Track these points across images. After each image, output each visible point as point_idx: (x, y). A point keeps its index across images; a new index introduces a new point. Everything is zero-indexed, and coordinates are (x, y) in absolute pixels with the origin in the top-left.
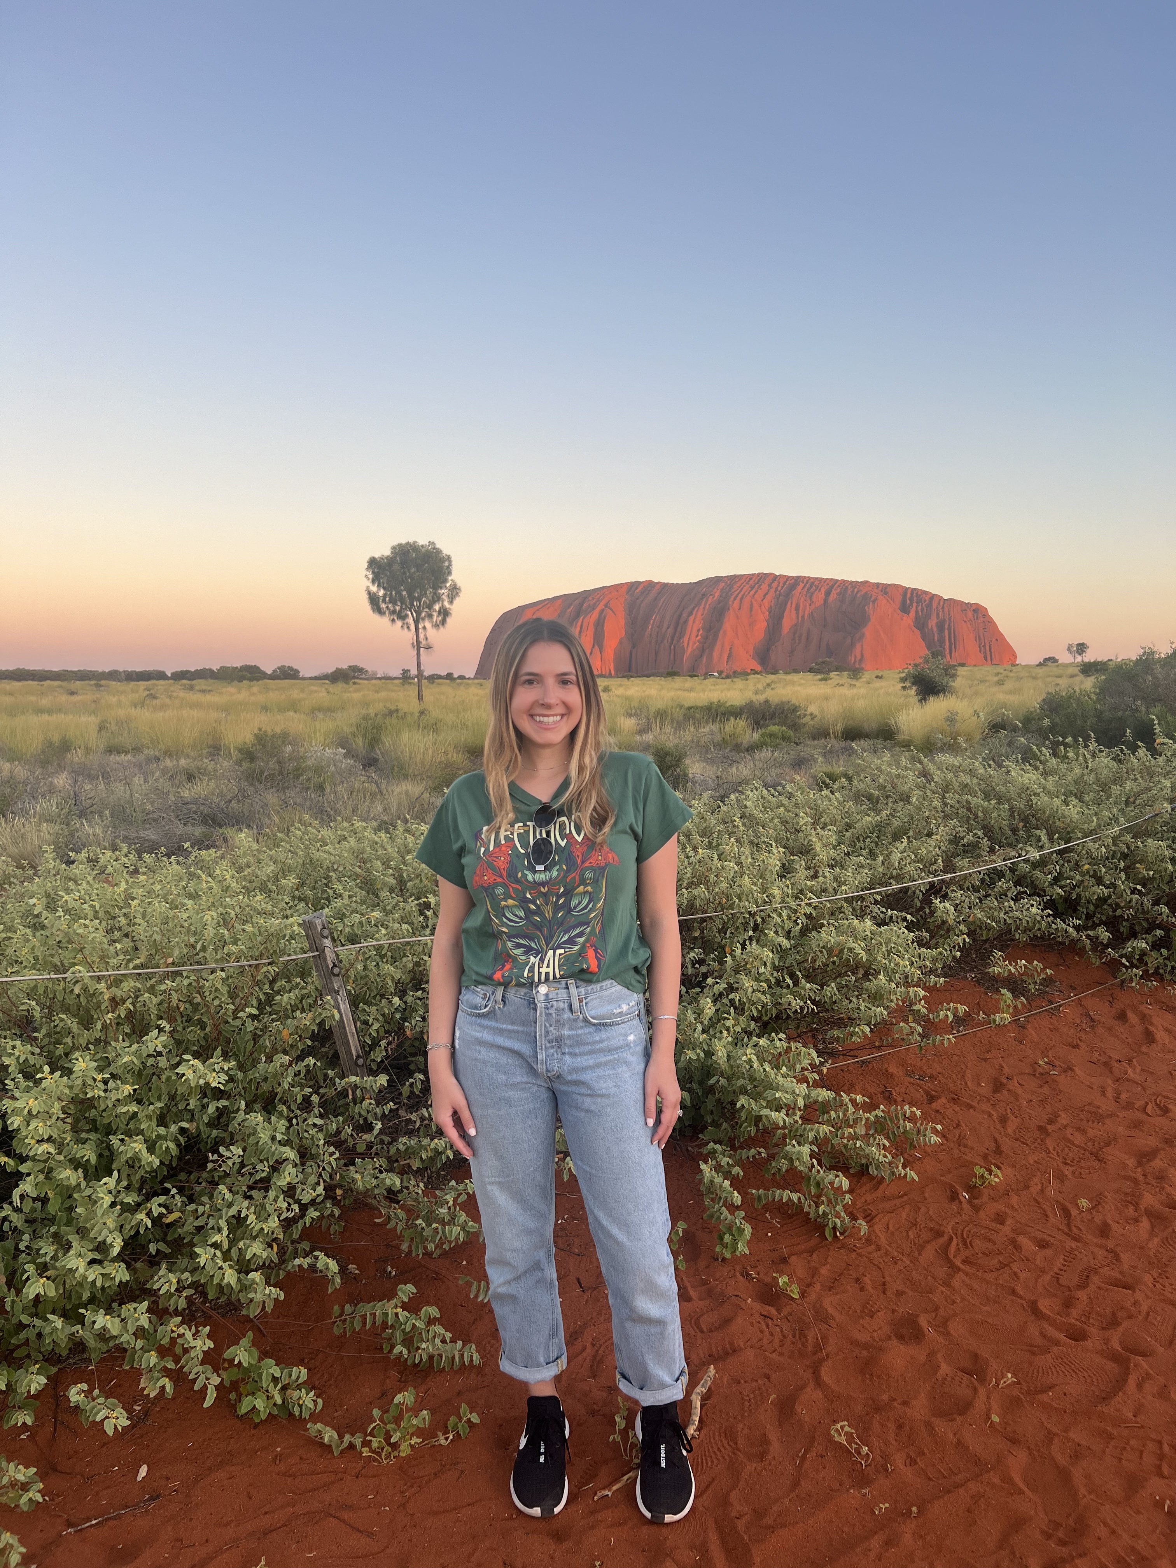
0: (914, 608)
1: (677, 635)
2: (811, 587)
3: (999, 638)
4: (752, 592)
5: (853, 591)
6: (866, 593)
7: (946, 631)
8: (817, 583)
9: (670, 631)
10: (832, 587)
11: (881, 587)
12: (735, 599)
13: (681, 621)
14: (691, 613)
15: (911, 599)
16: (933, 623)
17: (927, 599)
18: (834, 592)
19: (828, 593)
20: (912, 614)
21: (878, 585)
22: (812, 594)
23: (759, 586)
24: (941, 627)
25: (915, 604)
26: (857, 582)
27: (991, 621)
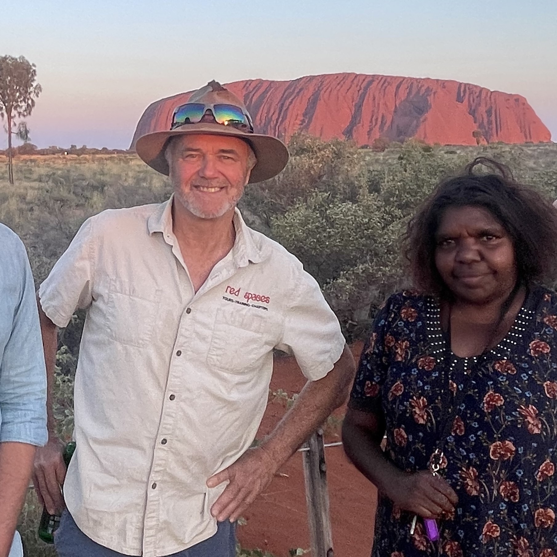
0: (467, 98)
3: (536, 121)
4: (338, 87)
5: (418, 86)
6: (428, 87)
7: (493, 115)
9: (276, 115)
10: (401, 83)
11: (440, 82)
12: (325, 92)
14: (291, 102)
15: (465, 91)
16: (482, 109)
17: (478, 91)
18: (403, 87)
19: (398, 87)
20: (466, 102)
22: (386, 87)
23: (344, 83)
24: (489, 112)
25: (467, 96)
27: (529, 108)
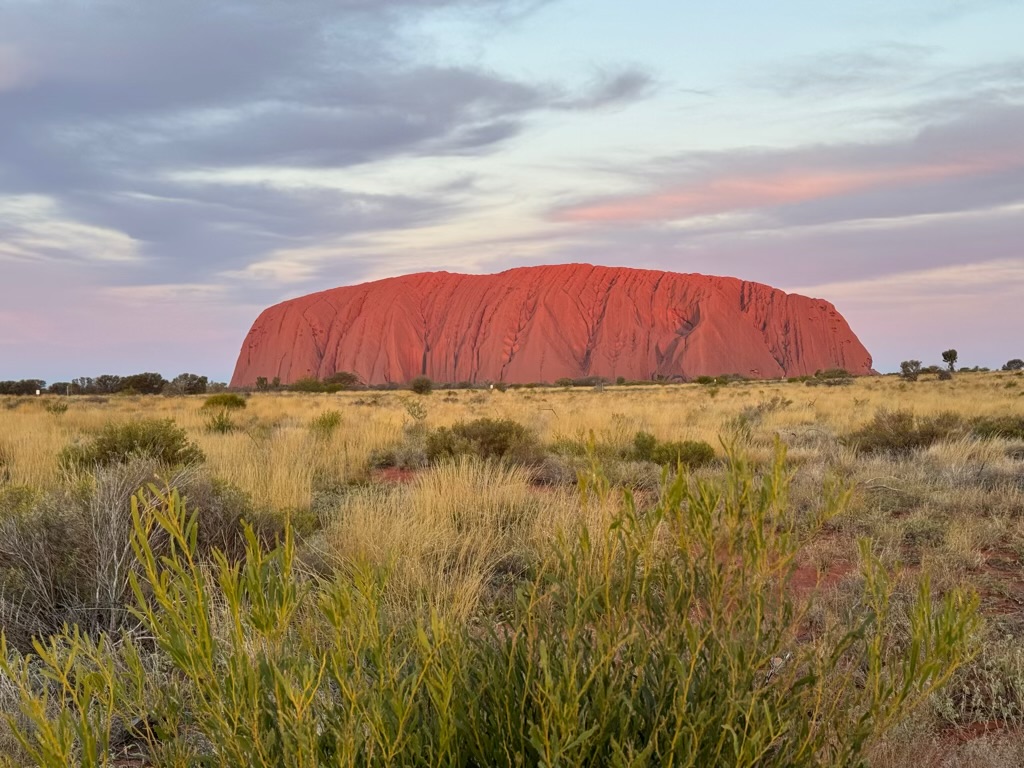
0: (753, 305)
1: (480, 336)
2: (635, 280)
3: (852, 339)
5: (683, 285)
6: (698, 287)
7: (792, 331)
8: (640, 275)
9: (473, 329)
10: (659, 280)
11: (714, 280)
12: (547, 293)
13: (485, 320)
14: (495, 310)
15: (750, 294)
16: (776, 322)
17: (768, 294)
18: (662, 286)
19: (655, 288)
20: (752, 311)
21: (711, 278)
25: (754, 300)
26: (686, 275)
27: (840, 320)
